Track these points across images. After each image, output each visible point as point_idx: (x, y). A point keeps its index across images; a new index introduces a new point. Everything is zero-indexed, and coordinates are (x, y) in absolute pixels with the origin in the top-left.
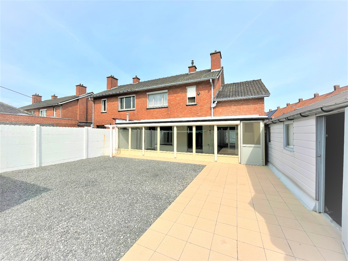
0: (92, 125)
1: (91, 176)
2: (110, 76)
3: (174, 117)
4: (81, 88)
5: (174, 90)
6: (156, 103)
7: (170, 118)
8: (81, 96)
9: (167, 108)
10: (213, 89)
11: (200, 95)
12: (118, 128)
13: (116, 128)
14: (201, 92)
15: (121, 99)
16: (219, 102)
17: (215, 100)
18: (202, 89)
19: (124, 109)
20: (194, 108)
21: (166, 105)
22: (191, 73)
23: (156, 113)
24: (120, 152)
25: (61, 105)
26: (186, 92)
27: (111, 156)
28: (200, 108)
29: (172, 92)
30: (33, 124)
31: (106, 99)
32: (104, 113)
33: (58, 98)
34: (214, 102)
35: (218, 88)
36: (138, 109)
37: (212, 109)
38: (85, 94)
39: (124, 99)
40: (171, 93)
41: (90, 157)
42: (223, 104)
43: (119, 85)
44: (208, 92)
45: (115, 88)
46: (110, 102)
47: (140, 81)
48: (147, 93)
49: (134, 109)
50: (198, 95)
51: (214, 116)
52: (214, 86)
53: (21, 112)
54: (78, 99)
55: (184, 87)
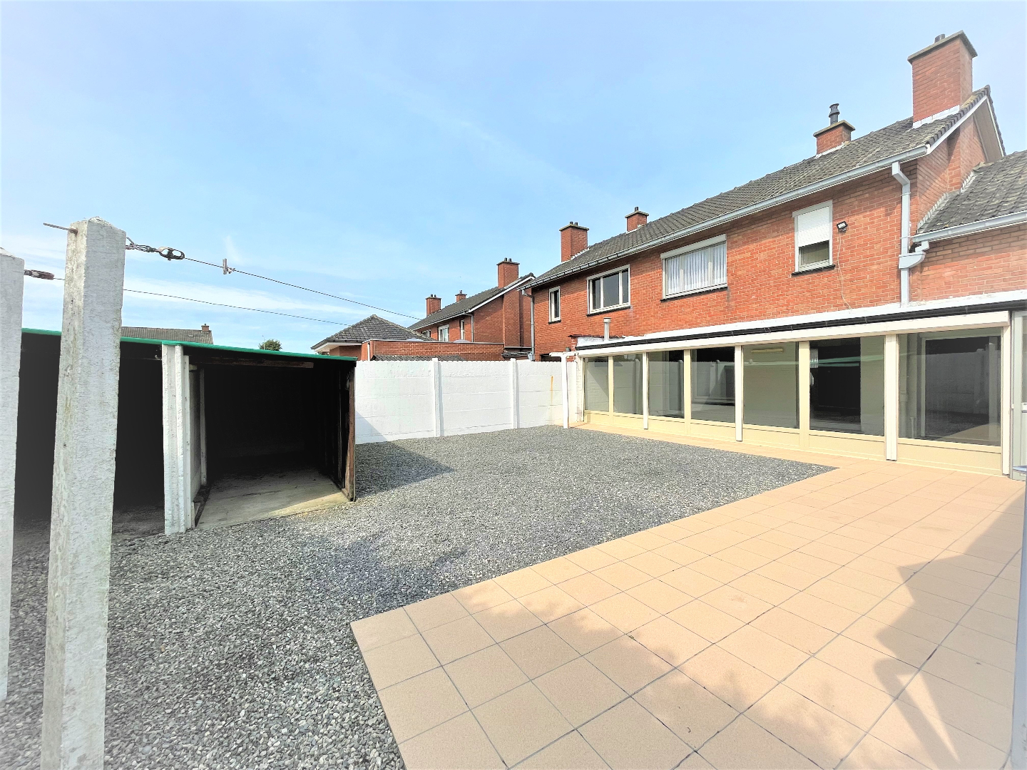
0: (530, 356)
1: (519, 459)
2: (569, 224)
3: (751, 318)
4: (508, 267)
5: (749, 231)
6: (691, 279)
7: (733, 320)
8: (508, 287)
9: (725, 292)
10: (911, 196)
11: (850, 231)
12: (584, 359)
13: (577, 359)
14: (856, 217)
15: (594, 281)
16: (935, 243)
17: (917, 240)
18: (859, 206)
19: (602, 309)
20: (824, 278)
21: (721, 280)
22: (825, 153)
23: (689, 310)
24: (589, 418)
25: (472, 313)
26: (793, 230)
27: (566, 427)
28: (848, 276)
29: (740, 237)
30: (429, 359)
31: (558, 288)
32: (555, 322)
33: (467, 297)
34: (912, 250)
35: (952, 185)
36: (637, 303)
37: (904, 275)
38: (516, 282)
39: (602, 280)
40: (736, 242)
41: (523, 425)
42: (965, 248)
43: (590, 243)
44: (887, 215)
45: (581, 253)
46: (568, 294)
47: (649, 220)
48: (663, 256)
49: (626, 305)
50: (842, 231)
51: (911, 299)
52: (913, 185)
53: (412, 337)
54: (503, 296)
55: (783, 214)
